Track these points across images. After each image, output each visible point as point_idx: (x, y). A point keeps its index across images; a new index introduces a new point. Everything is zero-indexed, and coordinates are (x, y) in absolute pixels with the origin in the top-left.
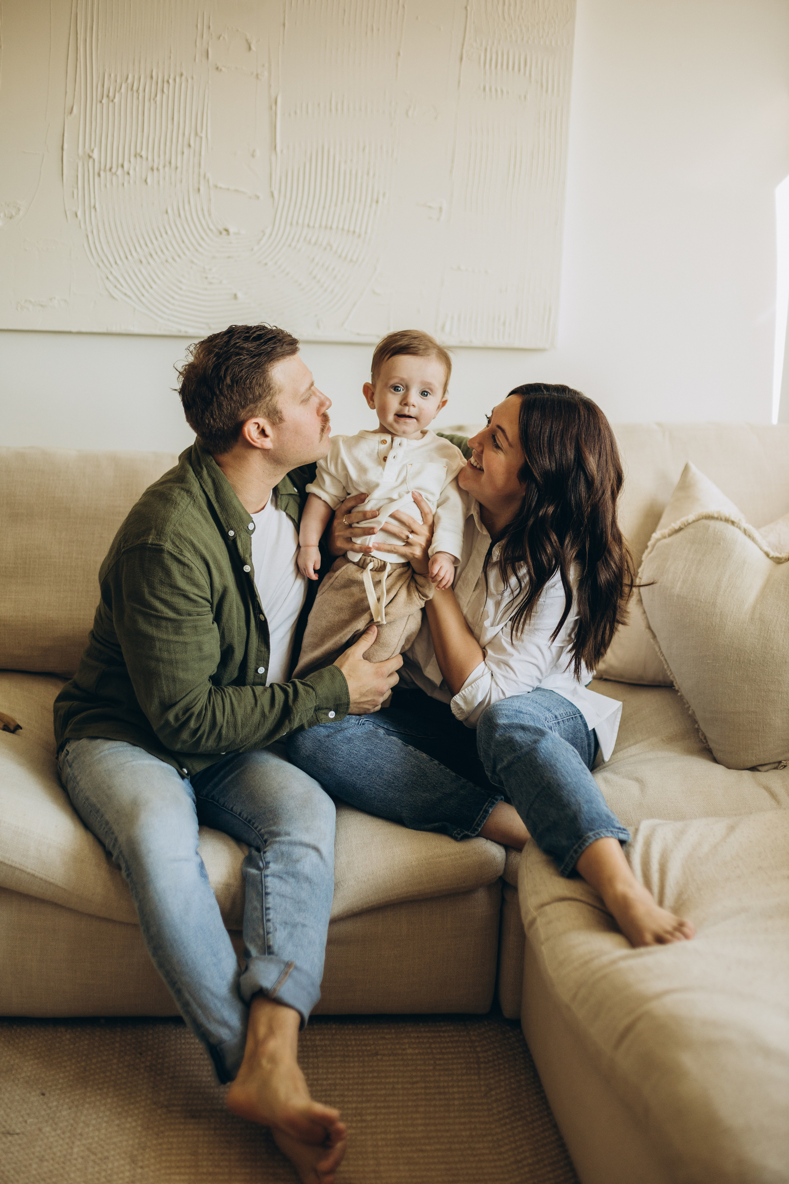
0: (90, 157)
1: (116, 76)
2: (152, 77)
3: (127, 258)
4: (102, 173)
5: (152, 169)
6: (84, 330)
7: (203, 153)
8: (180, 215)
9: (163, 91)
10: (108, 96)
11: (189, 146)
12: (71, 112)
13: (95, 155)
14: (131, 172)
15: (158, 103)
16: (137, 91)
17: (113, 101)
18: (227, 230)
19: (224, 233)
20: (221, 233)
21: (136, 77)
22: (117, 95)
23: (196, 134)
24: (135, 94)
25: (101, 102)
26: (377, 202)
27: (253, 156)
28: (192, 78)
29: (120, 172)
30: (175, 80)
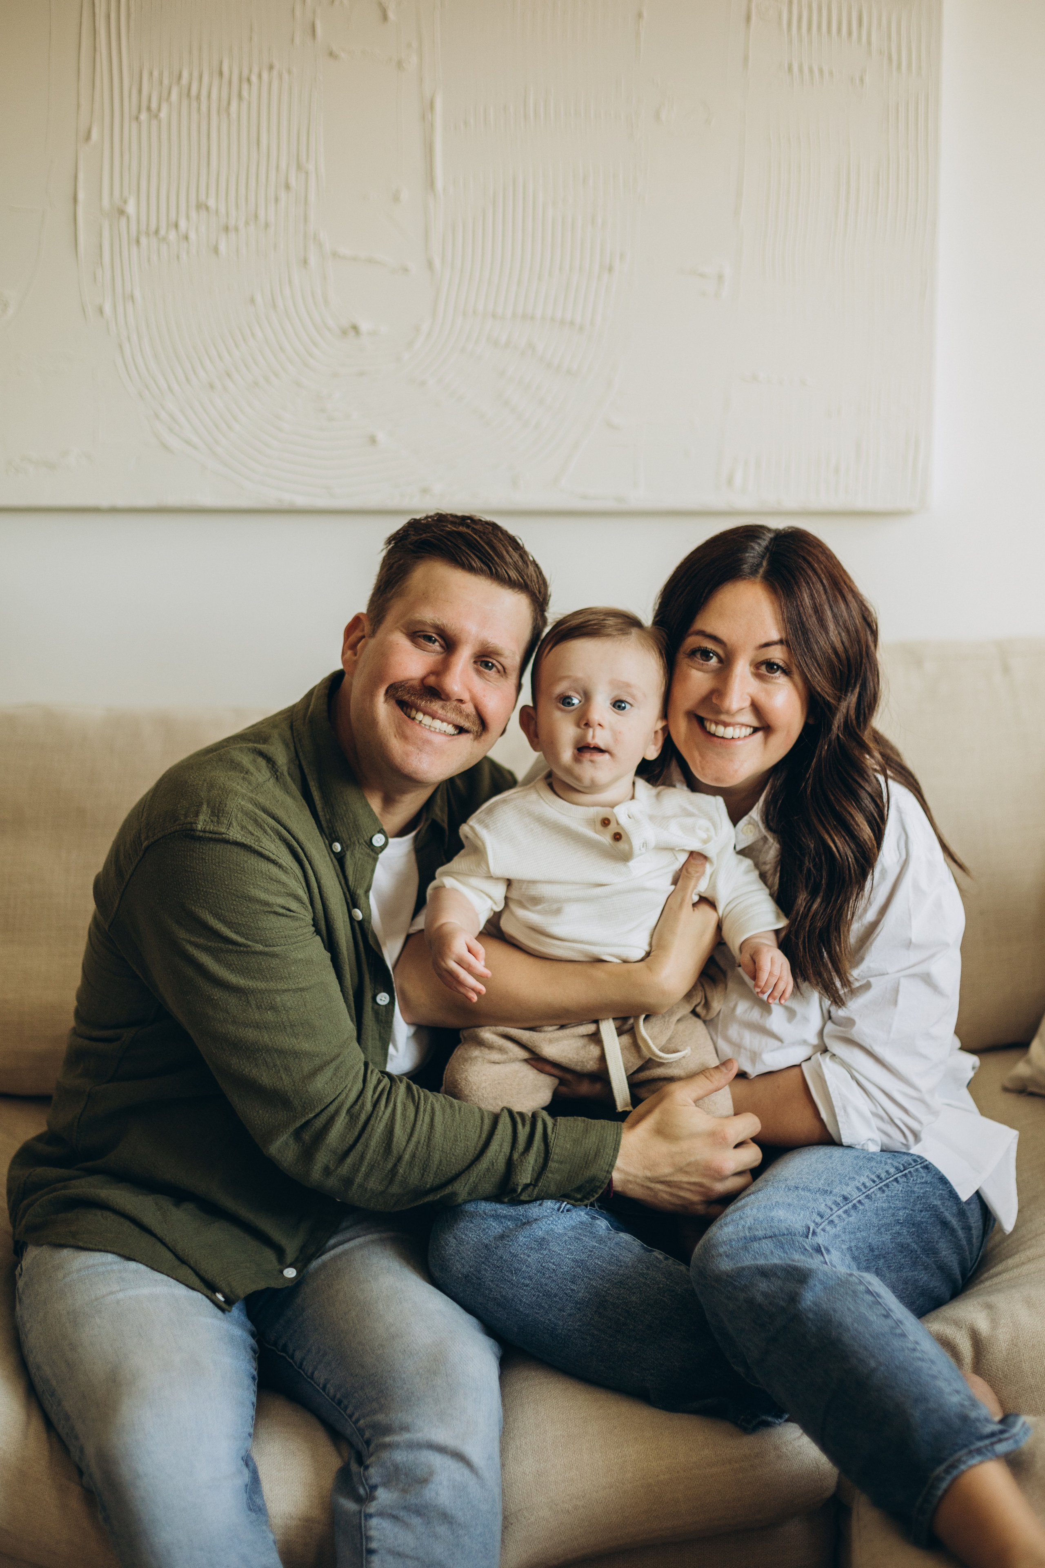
0: (122, 212)
1: (161, 74)
2: (221, 74)
3: (187, 379)
4: (144, 240)
5: (227, 229)
6: (121, 502)
7: (312, 198)
8: (274, 306)
9: (240, 97)
10: (149, 109)
11: (287, 187)
12: (88, 137)
13: (131, 209)
14: (192, 236)
15: (234, 116)
16: (198, 97)
17: (157, 116)
18: (355, 328)
19: (352, 334)
20: (344, 333)
21: (196, 74)
22: (165, 107)
23: (299, 167)
24: (194, 104)
25: (137, 118)
26: (610, 269)
27: (396, 198)
28: (289, 72)
29: (172, 236)
30: (260, 76)
